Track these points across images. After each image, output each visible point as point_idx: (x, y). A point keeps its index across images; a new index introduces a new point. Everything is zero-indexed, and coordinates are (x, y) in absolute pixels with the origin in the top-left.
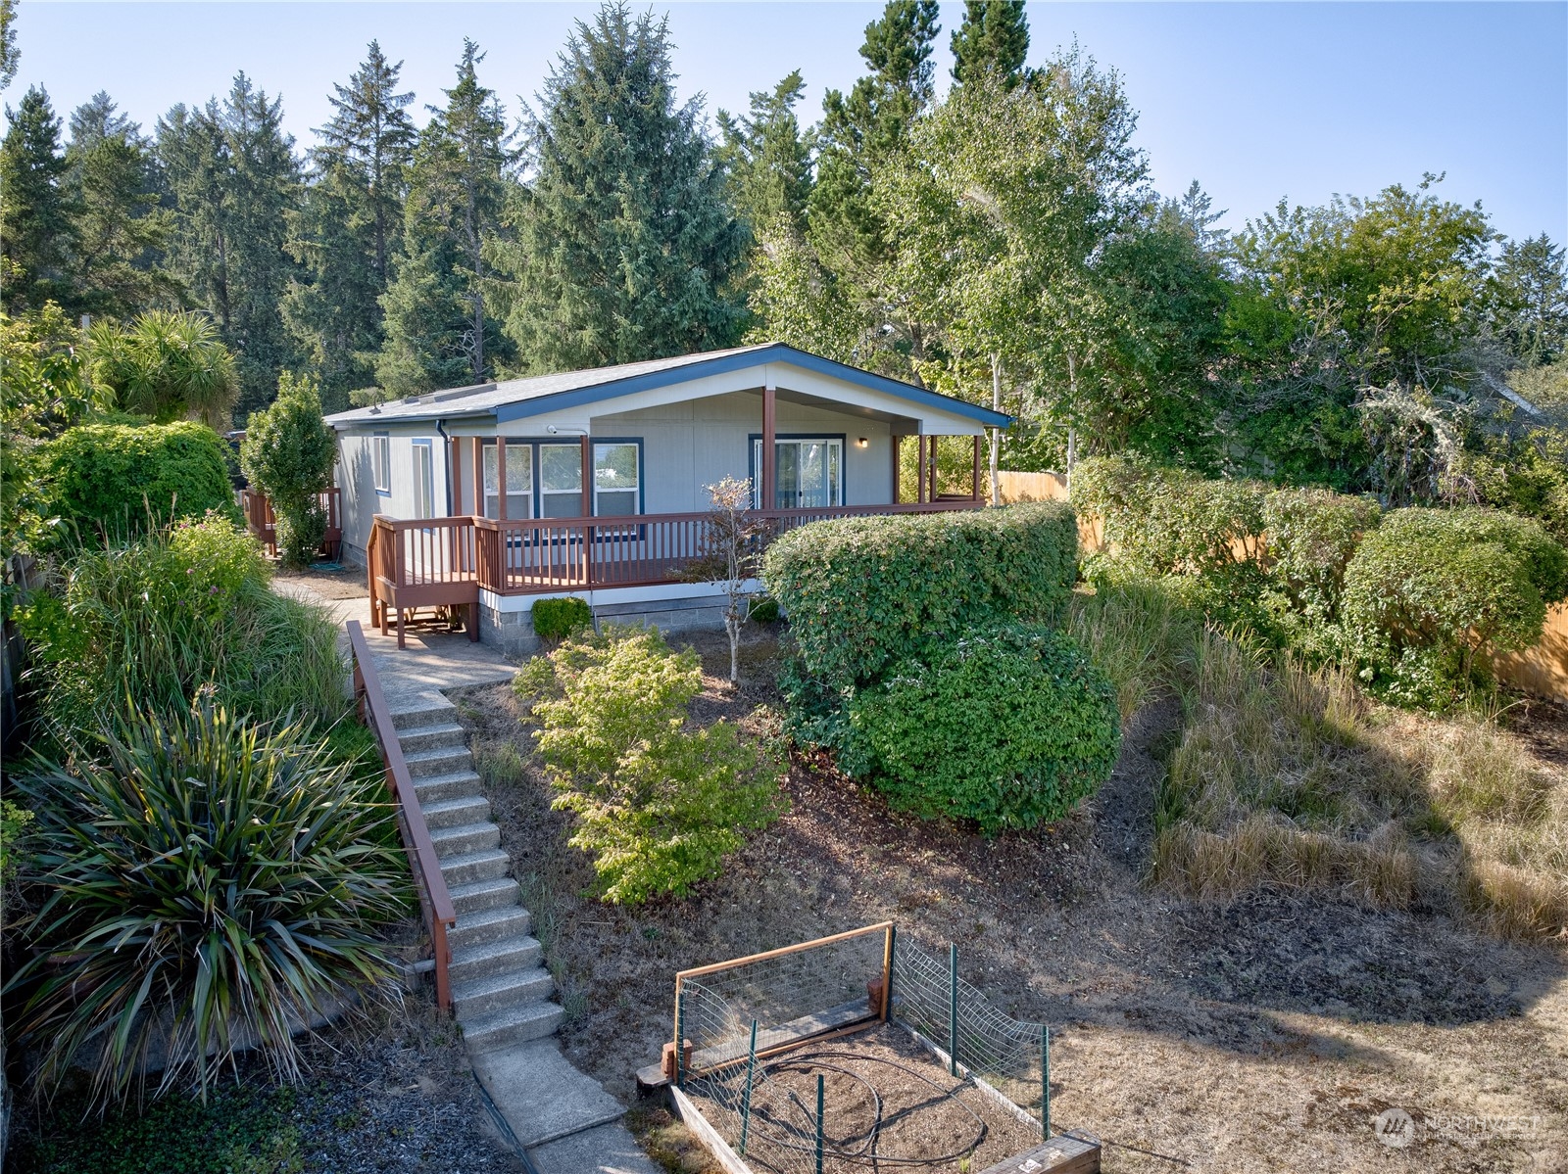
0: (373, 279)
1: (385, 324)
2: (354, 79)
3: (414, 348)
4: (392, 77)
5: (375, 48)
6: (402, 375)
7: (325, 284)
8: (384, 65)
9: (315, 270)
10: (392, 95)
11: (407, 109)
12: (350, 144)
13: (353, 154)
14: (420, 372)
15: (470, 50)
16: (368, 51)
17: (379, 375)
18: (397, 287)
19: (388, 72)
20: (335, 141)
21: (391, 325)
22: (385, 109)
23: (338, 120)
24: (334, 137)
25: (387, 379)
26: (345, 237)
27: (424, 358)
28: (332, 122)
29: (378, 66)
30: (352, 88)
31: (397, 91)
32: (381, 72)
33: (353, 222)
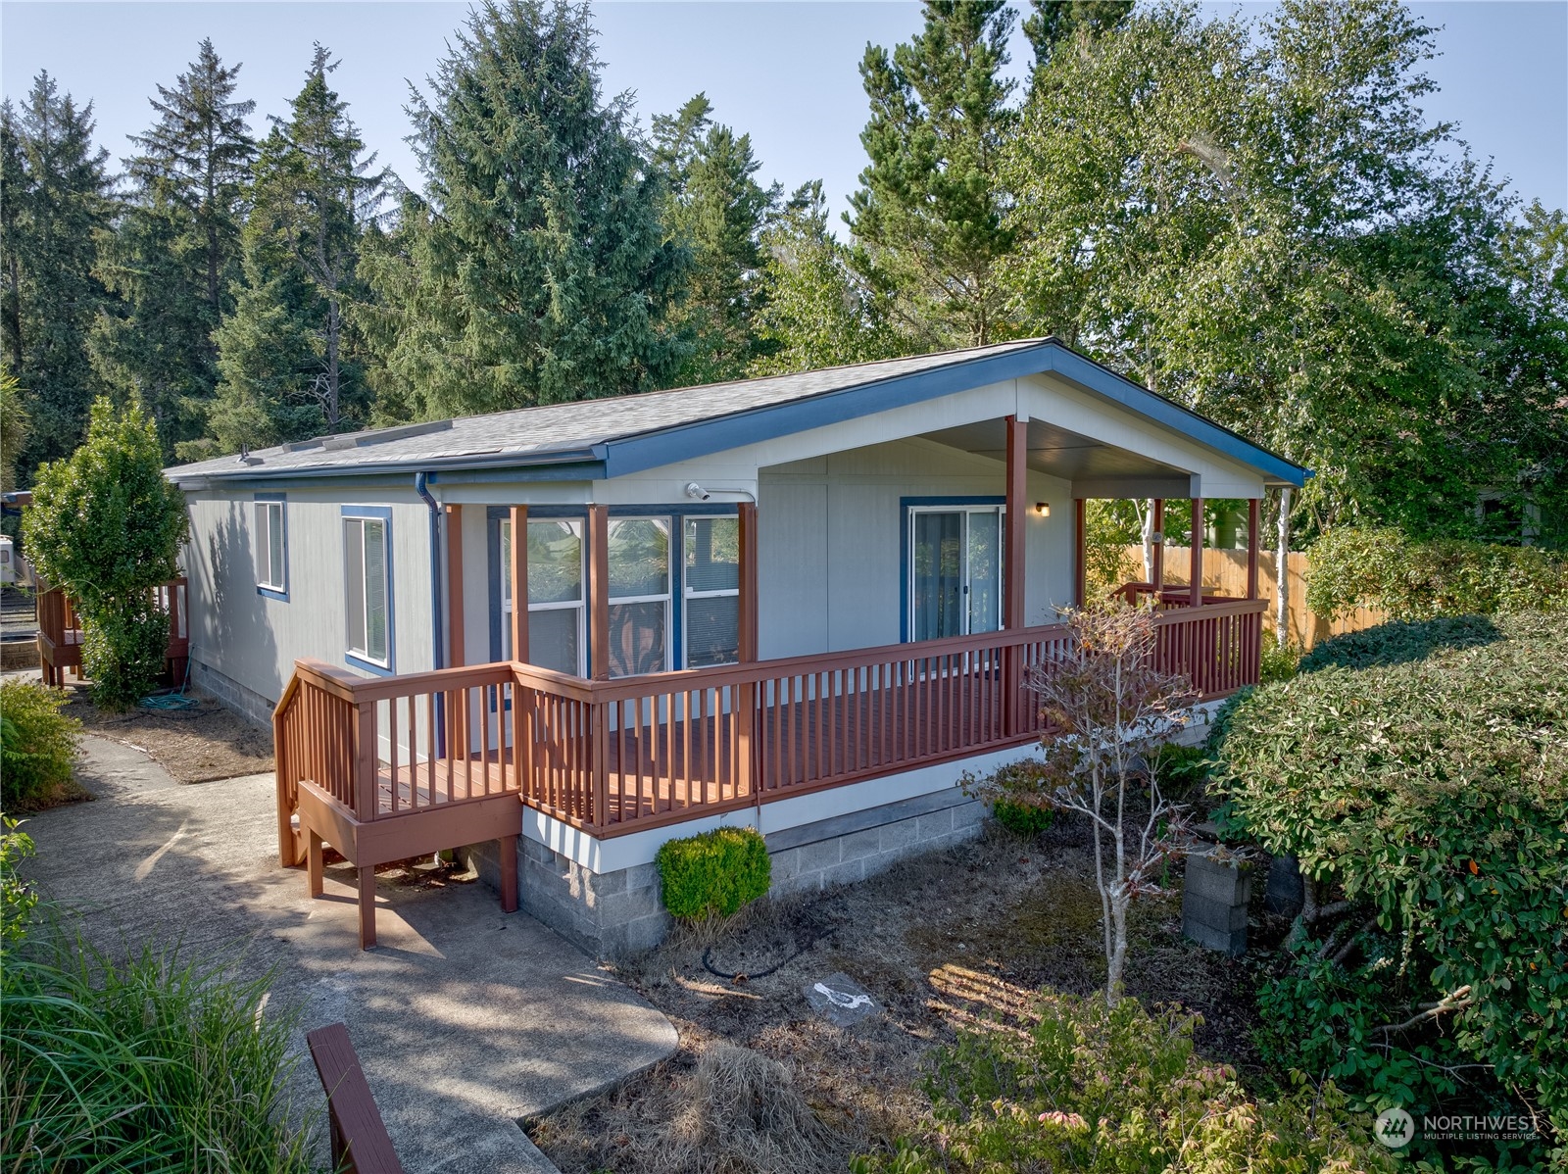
0: (204, 313)
1: (219, 365)
2: (182, 81)
3: (255, 392)
4: (229, 82)
5: (208, 48)
6: (242, 424)
7: (145, 318)
8: (219, 68)
9: (132, 300)
10: (228, 102)
11: (246, 119)
12: (177, 156)
13: (181, 168)
14: (264, 420)
15: (321, 57)
16: (199, 50)
17: (213, 423)
18: (234, 321)
19: (223, 76)
20: (158, 152)
21: (228, 365)
22: (219, 118)
23: (160, 128)
24: (156, 146)
25: (223, 428)
26: (170, 264)
27: (267, 404)
28: (155, 130)
29: (212, 68)
30: (179, 90)
31: (232, 98)
32: (214, 76)
33: (180, 245)
